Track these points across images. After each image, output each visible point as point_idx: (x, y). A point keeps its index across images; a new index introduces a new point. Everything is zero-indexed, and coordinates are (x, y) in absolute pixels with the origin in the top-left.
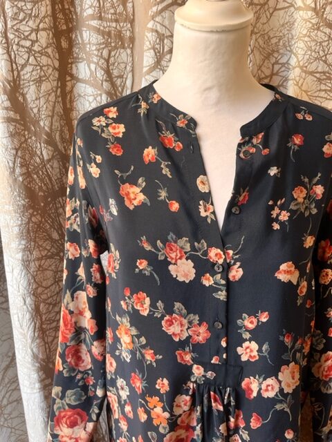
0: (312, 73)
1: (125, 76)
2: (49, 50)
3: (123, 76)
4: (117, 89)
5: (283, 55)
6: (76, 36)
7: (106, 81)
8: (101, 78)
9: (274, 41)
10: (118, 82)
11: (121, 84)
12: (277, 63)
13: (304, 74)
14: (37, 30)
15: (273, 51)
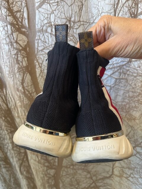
1: (22, 10)
3: (21, 10)
4: (18, 19)
7: (9, 16)
8: (5, 14)
10: (18, 15)
11: (20, 16)
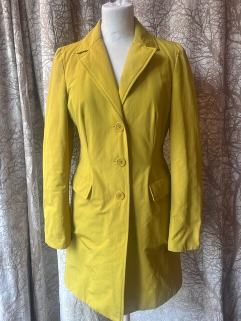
0: (191, 42)
2: (69, 32)
5: (175, 34)
6: (82, 27)
9: (172, 28)
12: (173, 37)
13: (188, 42)
14: (65, 23)
15: (171, 33)
